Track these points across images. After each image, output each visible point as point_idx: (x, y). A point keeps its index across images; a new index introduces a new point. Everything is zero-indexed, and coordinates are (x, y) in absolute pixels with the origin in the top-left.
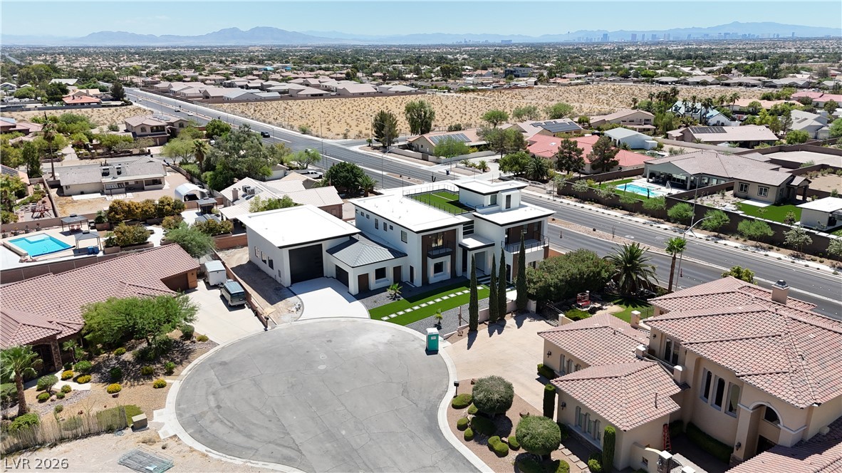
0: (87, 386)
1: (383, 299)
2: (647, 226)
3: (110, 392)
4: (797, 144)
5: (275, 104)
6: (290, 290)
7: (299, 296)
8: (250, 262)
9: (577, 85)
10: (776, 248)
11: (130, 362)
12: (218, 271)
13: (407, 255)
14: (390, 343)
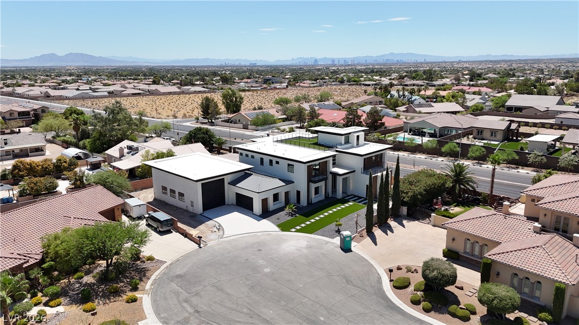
0: (60, 309)
1: (283, 216)
2: (429, 160)
3: (87, 311)
4: (478, 112)
5: (106, 100)
6: (204, 216)
7: (214, 219)
8: (155, 199)
9: (314, 87)
10: (520, 167)
11: (94, 284)
12: (140, 205)
13: (293, 182)
14: (309, 247)
